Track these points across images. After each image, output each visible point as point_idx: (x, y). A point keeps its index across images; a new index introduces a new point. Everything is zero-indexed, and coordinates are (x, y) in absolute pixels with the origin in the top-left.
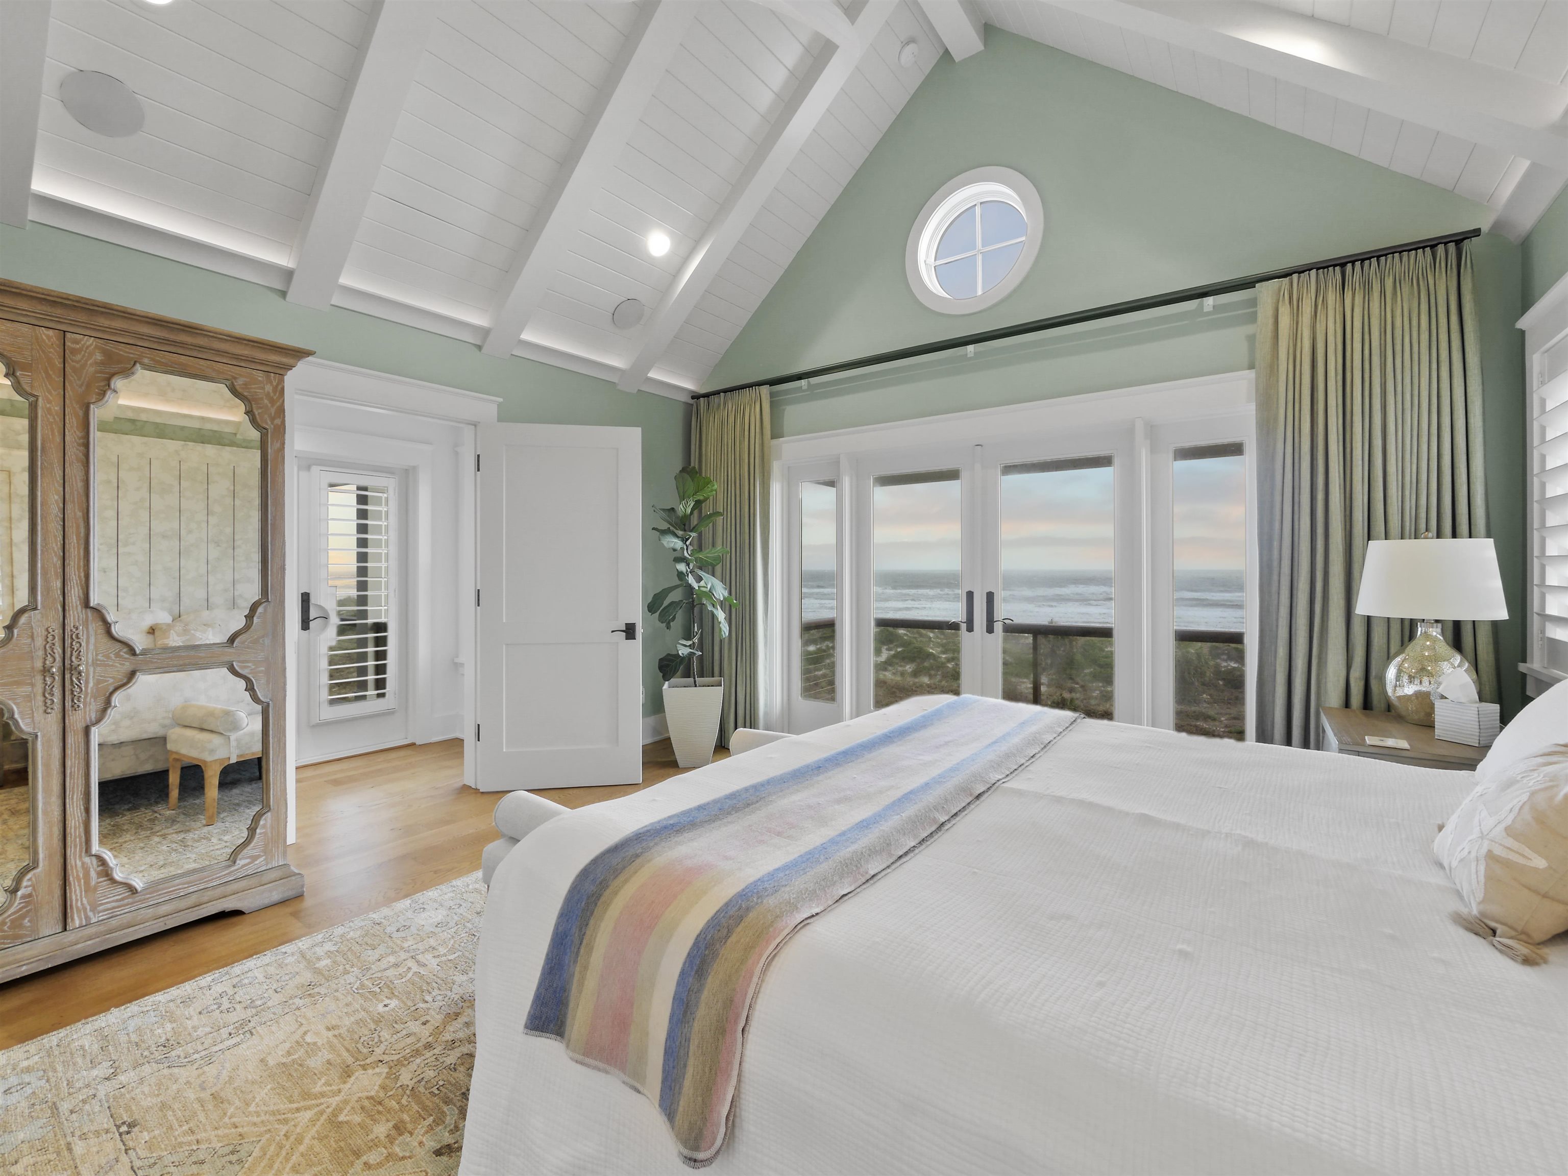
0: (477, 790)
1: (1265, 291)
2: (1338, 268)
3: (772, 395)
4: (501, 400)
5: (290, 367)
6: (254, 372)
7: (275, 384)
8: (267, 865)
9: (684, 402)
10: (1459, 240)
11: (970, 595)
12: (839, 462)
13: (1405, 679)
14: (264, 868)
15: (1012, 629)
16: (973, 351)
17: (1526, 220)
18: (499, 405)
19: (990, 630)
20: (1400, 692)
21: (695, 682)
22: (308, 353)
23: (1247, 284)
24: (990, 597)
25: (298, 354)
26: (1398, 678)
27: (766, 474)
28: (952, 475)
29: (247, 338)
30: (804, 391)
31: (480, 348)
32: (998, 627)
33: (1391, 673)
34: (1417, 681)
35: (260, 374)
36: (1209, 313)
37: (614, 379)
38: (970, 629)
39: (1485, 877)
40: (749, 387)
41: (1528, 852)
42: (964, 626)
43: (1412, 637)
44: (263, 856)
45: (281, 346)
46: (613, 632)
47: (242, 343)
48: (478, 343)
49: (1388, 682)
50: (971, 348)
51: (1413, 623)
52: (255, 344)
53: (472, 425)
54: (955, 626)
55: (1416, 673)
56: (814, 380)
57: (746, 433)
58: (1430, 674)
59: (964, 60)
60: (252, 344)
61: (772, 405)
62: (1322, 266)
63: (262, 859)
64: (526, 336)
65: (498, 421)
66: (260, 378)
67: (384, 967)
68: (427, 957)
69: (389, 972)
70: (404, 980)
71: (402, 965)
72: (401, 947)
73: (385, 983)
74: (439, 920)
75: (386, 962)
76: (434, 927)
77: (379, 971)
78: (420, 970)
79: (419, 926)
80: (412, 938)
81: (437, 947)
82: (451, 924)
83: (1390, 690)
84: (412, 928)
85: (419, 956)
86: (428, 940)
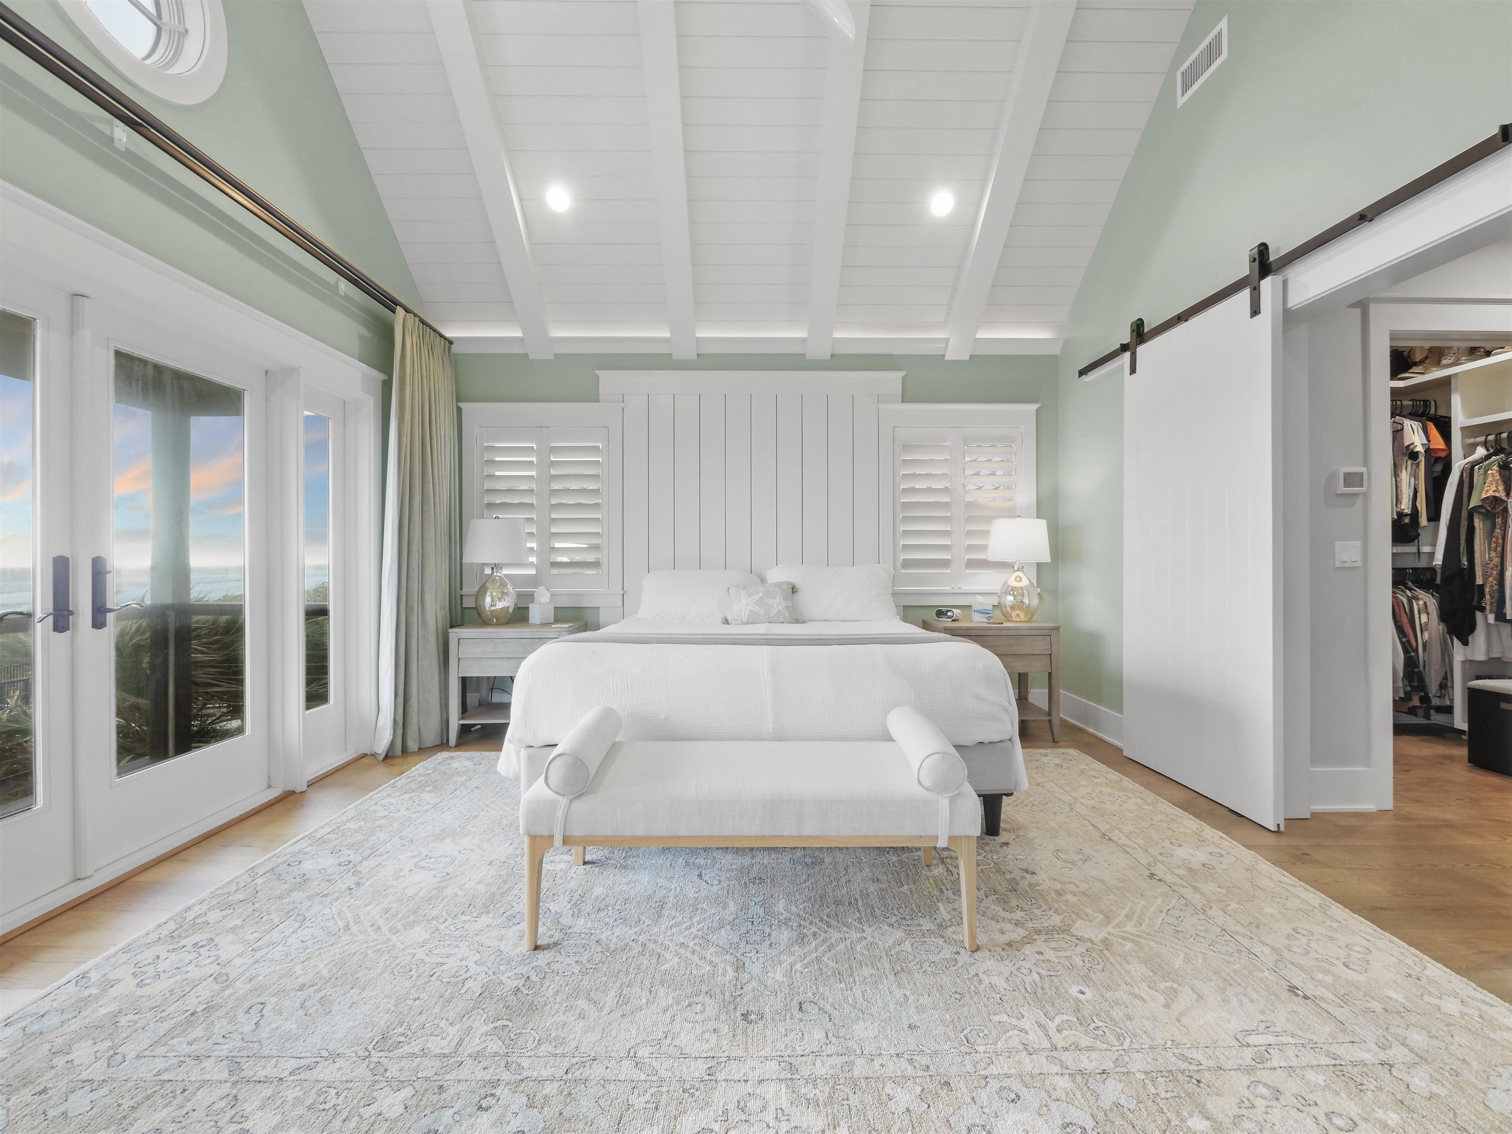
1: (401, 315)
17: (462, 350)
19: (99, 623)
24: (99, 565)
32: (112, 618)
38: (62, 625)
50: (121, 133)
67: (1094, 1055)
68: (1035, 1037)
69: (1085, 1041)
70: (1065, 1017)
71: (1070, 1042)
72: (1074, 1081)
73: (1089, 1025)
74: (1012, 1110)
75: (1094, 1063)
76: (1022, 1098)
77: (1101, 1050)
78: (1043, 1020)
79: (1047, 1117)
80: (1060, 1093)
81: (1021, 1047)
82: (994, 1085)
83: (487, 608)
84: (1060, 1120)
85: (1046, 1044)
86: (1033, 1072)
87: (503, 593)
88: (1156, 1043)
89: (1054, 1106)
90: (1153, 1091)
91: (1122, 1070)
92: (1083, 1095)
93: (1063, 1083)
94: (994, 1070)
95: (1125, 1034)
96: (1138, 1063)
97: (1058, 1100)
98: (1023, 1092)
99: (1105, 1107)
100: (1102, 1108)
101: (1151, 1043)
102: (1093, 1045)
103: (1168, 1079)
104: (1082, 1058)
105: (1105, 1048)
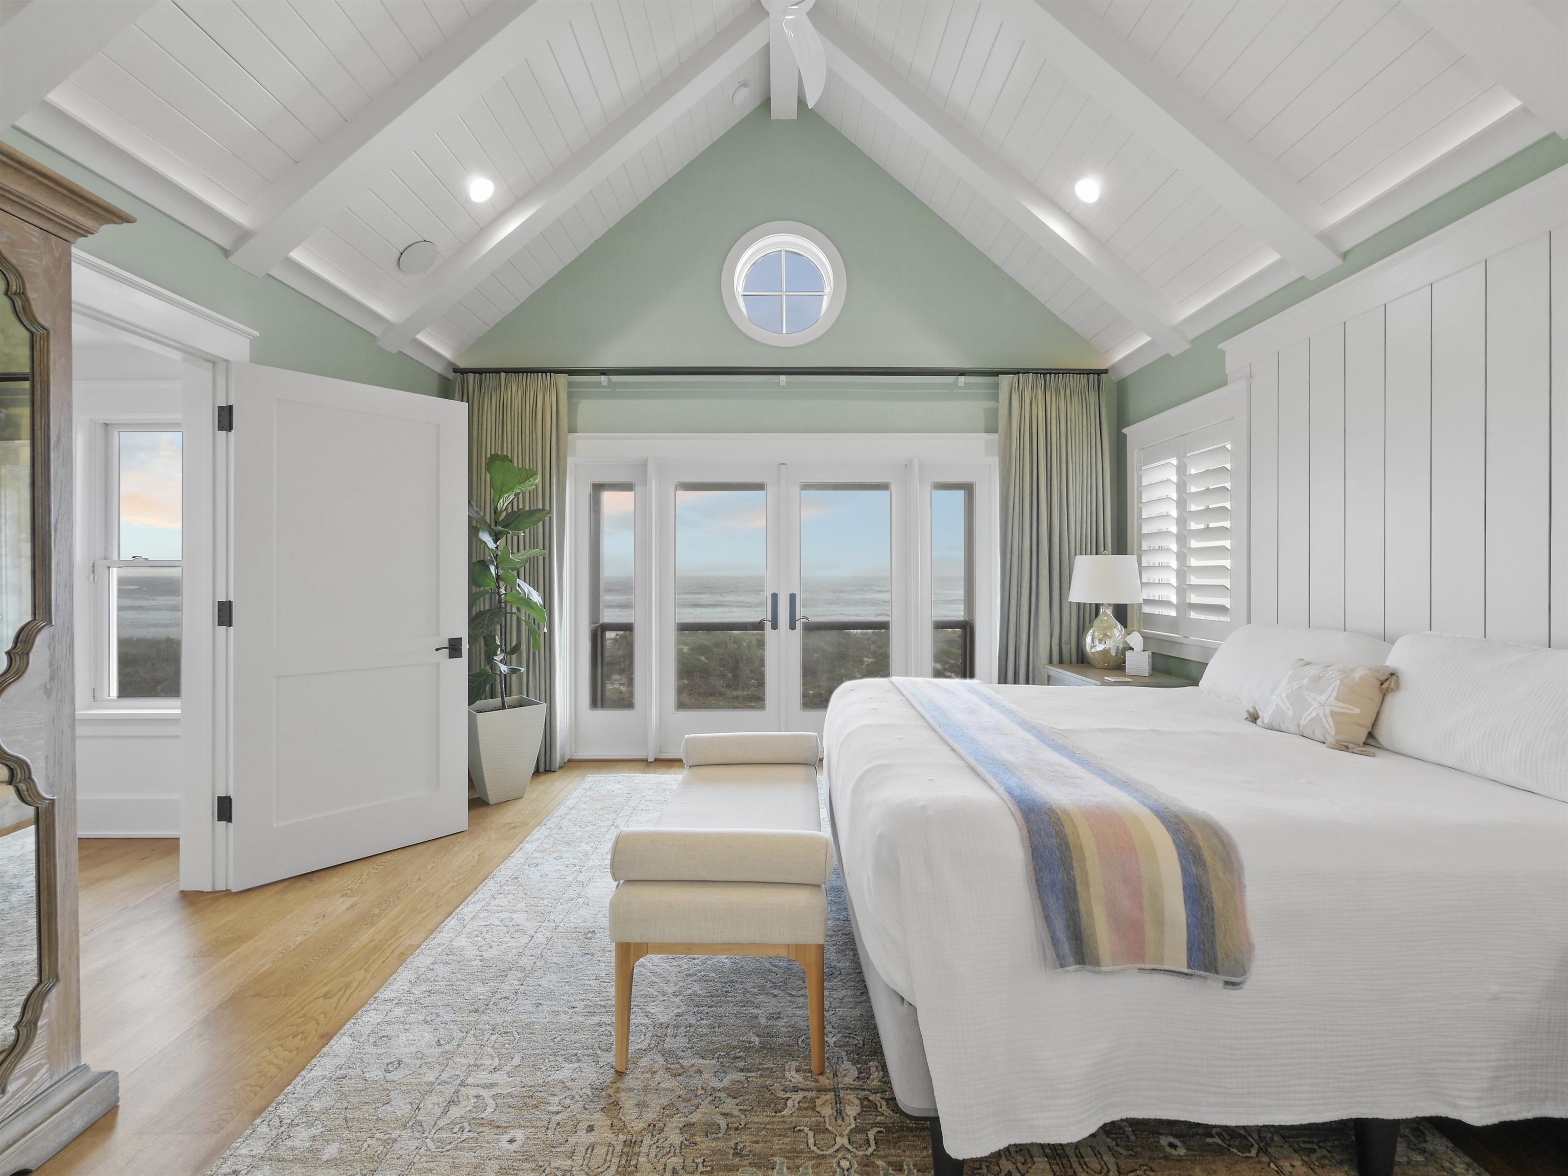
0: (228, 893)
1: (1005, 380)
2: (1042, 375)
3: (570, 385)
4: (257, 334)
5: (85, 232)
6: (26, 226)
7: (57, 254)
8: (51, 1078)
9: (440, 375)
10: (1099, 373)
11: (775, 597)
12: (646, 465)
13: (1097, 642)
14: (48, 1084)
15: (811, 628)
16: (785, 380)
17: (1127, 372)
18: (254, 341)
19: (792, 627)
20: (1093, 650)
21: (503, 703)
22: (121, 218)
23: (996, 373)
24: (792, 597)
25: (109, 216)
26: (1093, 641)
27: (561, 470)
28: (759, 487)
29: (38, 167)
30: (605, 387)
31: (226, 253)
32: (799, 624)
33: (1088, 639)
34: (1103, 642)
35: (36, 232)
36: (961, 388)
37: (377, 331)
38: (775, 626)
39: (1334, 722)
40: (542, 372)
41: (1351, 707)
42: (768, 625)
43: (1097, 614)
44: (45, 1064)
45: (87, 195)
46: (437, 650)
47: (22, 173)
48: (228, 247)
49: (1087, 645)
50: (783, 378)
51: (1098, 606)
52: (45, 181)
53: (209, 361)
54: (759, 626)
55: (1103, 637)
56: (614, 378)
57: (539, 422)
58: (1110, 637)
59: (778, 120)
60: (41, 179)
61: (570, 395)
62: (1037, 372)
63: (44, 1070)
64: (297, 255)
65: (250, 362)
66: (34, 239)
67: (438, 1111)
68: (483, 1077)
69: (455, 1112)
70: (490, 1109)
71: (461, 1099)
72: (427, 1084)
73: (470, 1125)
74: (433, 1038)
75: (431, 1106)
76: (437, 1047)
77: (439, 1118)
78: (495, 1091)
79: (413, 1055)
80: (424, 1069)
81: (478, 1062)
82: (458, 1035)
83: (1088, 649)
84: (406, 1061)
85: (470, 1080)
86: (452, 1061)
87: (1106, 635)
88: (413, 1170)
89: (419, 1062)
90: (378, 1135)
91: (411, 1123)
92: (411, 1084)
93: (430, 1077)
94: (470, 1039)
95: (440, 1150)
96: (407, 1142)
97: (420, 1067)
98: (440, 1050)
99: (392, 1092)
100: (394, 1090)
101: (416, 1166)
102: (448, 1116)
103: (376, 1155)
104: (441, 1099)
105: (438, 1122)
